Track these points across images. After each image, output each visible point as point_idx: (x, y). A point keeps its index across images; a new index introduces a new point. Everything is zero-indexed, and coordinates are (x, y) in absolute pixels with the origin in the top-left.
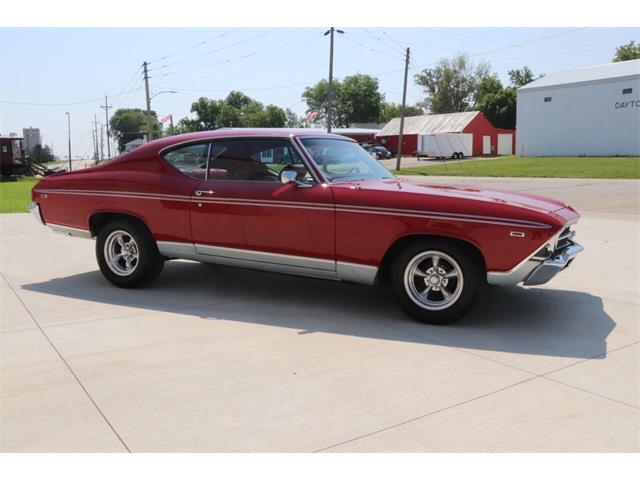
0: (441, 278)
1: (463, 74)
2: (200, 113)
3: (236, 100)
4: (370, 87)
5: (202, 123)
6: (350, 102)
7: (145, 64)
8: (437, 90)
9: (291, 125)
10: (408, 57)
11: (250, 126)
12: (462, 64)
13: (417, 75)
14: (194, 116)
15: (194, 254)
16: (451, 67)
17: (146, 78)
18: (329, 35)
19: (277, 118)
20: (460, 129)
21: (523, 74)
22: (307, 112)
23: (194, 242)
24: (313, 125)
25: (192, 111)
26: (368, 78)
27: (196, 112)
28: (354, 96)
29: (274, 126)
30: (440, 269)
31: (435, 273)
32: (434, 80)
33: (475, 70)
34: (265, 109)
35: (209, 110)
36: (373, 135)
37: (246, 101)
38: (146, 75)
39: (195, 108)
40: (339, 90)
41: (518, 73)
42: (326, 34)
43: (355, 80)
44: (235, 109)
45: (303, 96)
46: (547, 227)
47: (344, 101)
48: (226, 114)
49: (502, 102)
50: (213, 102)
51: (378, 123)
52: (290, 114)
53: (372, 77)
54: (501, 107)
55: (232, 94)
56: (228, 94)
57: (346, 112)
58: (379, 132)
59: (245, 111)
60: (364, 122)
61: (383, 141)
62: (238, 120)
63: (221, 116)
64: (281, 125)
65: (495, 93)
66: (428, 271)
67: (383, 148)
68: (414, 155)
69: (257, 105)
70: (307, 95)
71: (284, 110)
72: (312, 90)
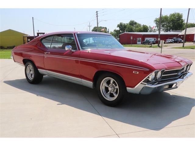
0: (113, 88)
2: (120, 28)
3: (132, 23)
4: (179, 17)
5: (121, 31)
6: (171, 23)
7: (97, 12)
9: (151, 31)
11: (136, 32)
14: (118, 29)
17: (97, 16)
19: (145, 29)
22: (156, 27)
23: (46, 70)
25: (117, 27)
26: (178, 14)
27: (118, 28)
28: (173, 21)
29: (144, 32)
30: (113, 85)
31: (111, 86)
34: (142, 26)
35: (123, 27)
36: (178, 34)
37: (136, 23)
38: (97, 15)
39: (118, 26)
40: (167, 19)
43: (173, 15)
44: (132, 26)
45: (154, 21)
46: (148, 70)
47: (169, 23)
48: (129, 28)
50: (124, 24)
51: (182, 30)
52: (150, 27)
53: (180, 13)
55: (131, 21)
56: (130, 21)
57: (170, 26)
58: (180, 33)
59: (135, 27)
60: (176, 30)
62: (132, 30)
63: (127, 29)
64: (147, 31)
66: (109, 85)
67: (181, 39)
68: (192, 42)
69: (139, 25)
70: (156, 21)
71: (148, 26)
72: (158, 19)
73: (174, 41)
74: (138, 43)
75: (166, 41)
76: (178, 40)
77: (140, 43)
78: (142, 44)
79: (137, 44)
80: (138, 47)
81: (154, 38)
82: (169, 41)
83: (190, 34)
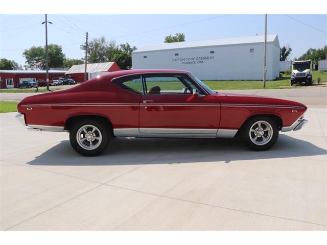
1: (104, 45)
4: (58, 50)
8: (91, 52)
10: (87, 36)
12: (103, 41)
13: (82, 45)
15: (138, 133)
16: (98, 42)
18: (45, 24)
19: (8, 65)
20: (106, 70)
21: (126, 46)
22: (26, 62)
23: (139, 127)
24: (29, 69)
26: (56, 46)
28: (50, 54)
29: (7, 69)
32: (90, 47)
33: (109, 43)
34: (1, 61)
36: (64, 73)
40: (42, 52)
41: (124, 45)
42: (43, 23)
43: (50, 47)
45: (23, 54)
49: (123, 58)
51: (63, 68)
52: (15, 63)
53: (58, 45)
54: (122, 60)
58: (67, 72)
60: (56, 67)
61: (70, 76)
64: (10, 69)
65: (120, 54)
67: (71, 79)
70: (26, 53)
71: (12, 61)
72: (28, 51)
73: (63, 82)
74: (8, 86)
75: (52, 82)
76: (69, 81)
77: (13, 86)
78: (15, 87)
79: (6, 88)
80: (15, 92)
81: (33, 79)
82: (57, 83)
83: (80, 72)
